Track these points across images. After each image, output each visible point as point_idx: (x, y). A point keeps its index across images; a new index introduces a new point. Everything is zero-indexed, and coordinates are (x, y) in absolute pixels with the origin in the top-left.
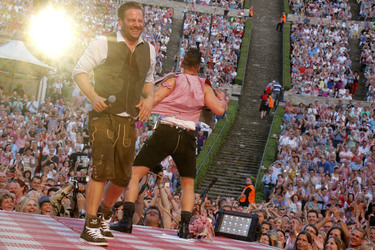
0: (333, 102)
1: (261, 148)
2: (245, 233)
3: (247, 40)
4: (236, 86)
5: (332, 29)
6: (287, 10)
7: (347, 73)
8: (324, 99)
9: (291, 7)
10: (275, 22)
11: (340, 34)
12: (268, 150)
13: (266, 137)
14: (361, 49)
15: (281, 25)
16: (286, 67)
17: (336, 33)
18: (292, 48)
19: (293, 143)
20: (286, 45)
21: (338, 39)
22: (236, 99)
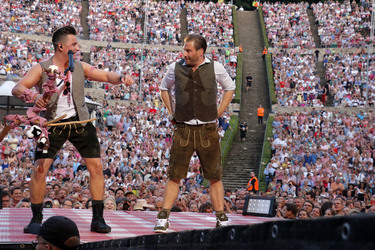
0: (309, 109)
1: (259, 150)
2: (267, 211)
3: (240, 70)
4: (235, 105)
5: (303, 56)
6: (267, 44)
7: (316, 87)
8: (302, 108)
9: (270, 43)
10: (260, 55)
11: (308, 59)
12: (265, 150)
13: (262, 141)
14: (325, 69)
15: (264, 56)
16: (271, 87)
17: (306, 58)
18: (274, 73)
19: (284, 143)
20: (270, 70)
21: (307, 63)
22: (237, 114)
